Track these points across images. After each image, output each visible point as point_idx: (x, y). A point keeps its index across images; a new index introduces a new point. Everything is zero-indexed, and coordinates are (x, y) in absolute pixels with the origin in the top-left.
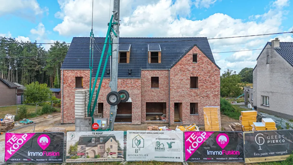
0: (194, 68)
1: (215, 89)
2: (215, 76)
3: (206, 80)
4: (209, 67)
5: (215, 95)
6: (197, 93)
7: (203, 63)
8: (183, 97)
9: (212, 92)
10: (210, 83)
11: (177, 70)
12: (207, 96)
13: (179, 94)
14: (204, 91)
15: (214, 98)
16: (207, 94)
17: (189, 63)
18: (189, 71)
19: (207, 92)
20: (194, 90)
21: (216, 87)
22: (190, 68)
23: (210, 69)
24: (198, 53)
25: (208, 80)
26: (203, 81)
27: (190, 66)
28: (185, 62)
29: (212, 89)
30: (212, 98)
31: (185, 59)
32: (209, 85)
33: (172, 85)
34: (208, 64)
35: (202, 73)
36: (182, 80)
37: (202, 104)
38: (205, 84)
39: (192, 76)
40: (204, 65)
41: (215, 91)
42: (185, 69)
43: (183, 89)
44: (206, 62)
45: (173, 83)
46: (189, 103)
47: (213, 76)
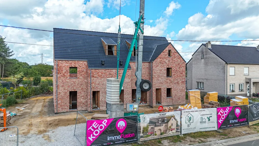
0: (169, 61)
1: (183, 77)
2: (182, 67)
3: (177, 70)
4: (179, 60)
5: (183, 81)
6: (171, 81)
7: (175, 57)
8: (162, 84)
9: (181, 79)
10: (179, 72)
11: (158, 62)
12: (177, 83)
13: (159, 82)
14: (176, 79)
15: (182, 84)
16: (178, 81)
17: (166, 57)
18: (166, 63)
19: (178, 80)
20: (169, 78)
21: (183, 75)
22: (167, 61)
23: (179, 62)
24: (172, 49)
25: (178, 71)
26: (175, 71)
27: (167, 59)
28: (163, 56)
29: (181, 77)
30: (181, 84)
31: (163, 54)
32: (179, 74)
33: (154, 75)
34: (178, 59)
35: (174, 65)
36: (161, 70)
37: (175, 89)
38: (176, 73)
39: (168, 67)
40: (176, 59)
41: (183, 79)
42: (163, 62)
43: (162, 77)
44: (177, 56)
45: (155, 73)
46: (166, 89)
47: (181, 68)
